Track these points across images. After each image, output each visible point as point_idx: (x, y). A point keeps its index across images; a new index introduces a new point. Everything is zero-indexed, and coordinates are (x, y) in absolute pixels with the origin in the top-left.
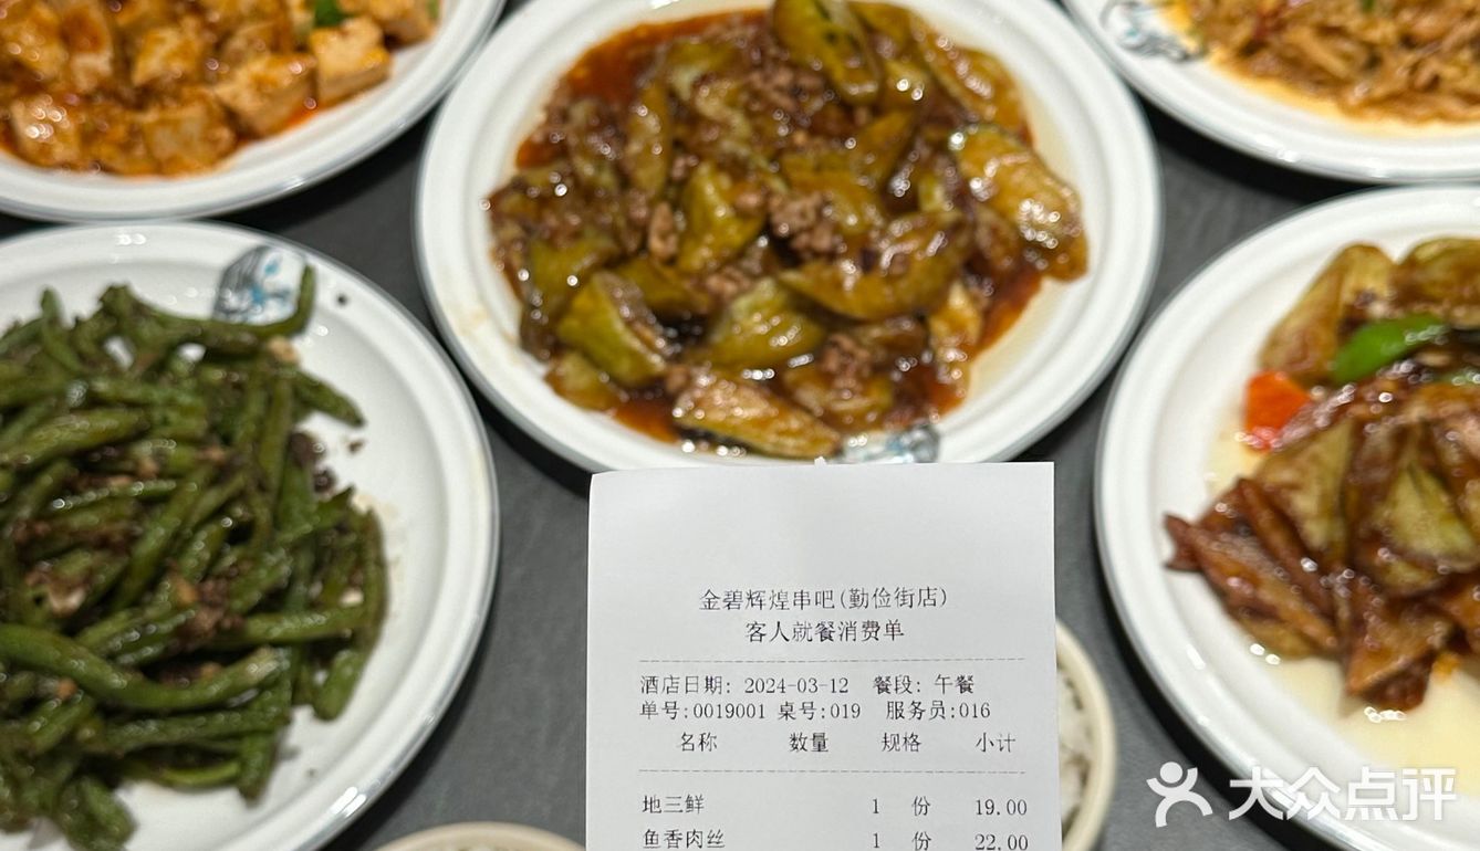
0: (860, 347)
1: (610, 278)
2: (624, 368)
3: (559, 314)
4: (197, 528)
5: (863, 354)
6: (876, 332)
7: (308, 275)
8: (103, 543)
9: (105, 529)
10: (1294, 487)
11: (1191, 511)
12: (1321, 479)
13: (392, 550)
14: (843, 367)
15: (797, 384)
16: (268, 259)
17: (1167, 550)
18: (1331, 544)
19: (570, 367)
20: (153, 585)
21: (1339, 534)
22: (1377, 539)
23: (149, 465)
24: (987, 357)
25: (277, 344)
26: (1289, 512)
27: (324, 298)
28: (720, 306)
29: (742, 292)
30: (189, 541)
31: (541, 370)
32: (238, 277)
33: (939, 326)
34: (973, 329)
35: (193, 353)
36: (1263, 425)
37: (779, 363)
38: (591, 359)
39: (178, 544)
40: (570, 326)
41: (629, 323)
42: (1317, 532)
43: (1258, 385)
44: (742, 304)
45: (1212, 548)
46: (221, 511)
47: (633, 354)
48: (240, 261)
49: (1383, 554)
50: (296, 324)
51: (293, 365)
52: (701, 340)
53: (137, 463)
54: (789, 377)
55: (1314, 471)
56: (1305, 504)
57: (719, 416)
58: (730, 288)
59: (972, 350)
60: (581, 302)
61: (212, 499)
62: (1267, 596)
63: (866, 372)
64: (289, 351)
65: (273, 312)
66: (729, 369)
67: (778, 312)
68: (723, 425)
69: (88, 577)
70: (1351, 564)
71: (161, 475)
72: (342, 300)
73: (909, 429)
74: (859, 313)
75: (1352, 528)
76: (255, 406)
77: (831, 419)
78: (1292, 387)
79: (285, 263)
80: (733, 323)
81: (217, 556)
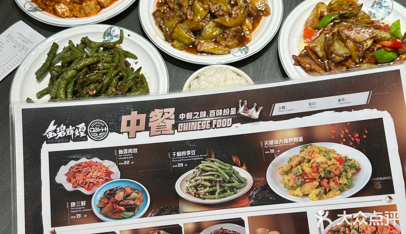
0: (230, 33)
1: (181, 24)
2: (187, 41)
3: (172, 33)
4: (113, 78)
5: (231, 34)
6: (233, 29)
7: (121, 31)
8: (97, 81)
9: (97, 78)
10: (315, 46)
11: (297, 54)
12: (320, 44)
13: (148, 81)
14: (228, 36)
15: (220, 41)
16: (113, 29)
17: (294, 62)
18: (323, 56)
19: (175, 43)
20: (107, 89)
21: (324, 54)
22: (332, 53)
23: (101, 68)
24: (254, 32)
25: (117, 45)
26: (315, 51)
27: (125, 35)
28: (203, 27)
29: (207, 24)
30: (112, 80)
31: (170, 44)
32: (107, 34)
33: (245, 27)
34: (251, 27)
35: (102, 49)
36: (307, 38)
37: (215, 37)
38: (179, 41)
39: (110, 81)
40: (174, 35)
41: (186, 33)
42: (321, 54)
43: (305, 30)
44: (207, 27)
45: (302, 60)
46: (116, 75)
47: (188, 38)
48: (107, 30)
49: (333, 55)
50: (120, 41)
51: (121, 49)
52: (200, 35)
53: (99, 68)
54: (218, 40)
55: (319, 43)
56: (318, 49)
57: (206, 48)
58: (204, 24)
59: (251, 31)
60: (176, 30)
61: (115, 72)
62: (313, 67)
63: (232, 37)
64: (120, 46)
65: (116, 39)
66: (206, 39)
67: (214, 27)
68: (207, 50)
69: (96, 88)
70: (328, 59)
71: (103, 70)
72: (129, 35)
73: (242, 47)
74: (230, 26)
75: (326, 53)
76: (117, 56)
77: (227, 46)
78: (312, 30)
79: (116, 30)
80: (206, 31)
81: (117, 83)
